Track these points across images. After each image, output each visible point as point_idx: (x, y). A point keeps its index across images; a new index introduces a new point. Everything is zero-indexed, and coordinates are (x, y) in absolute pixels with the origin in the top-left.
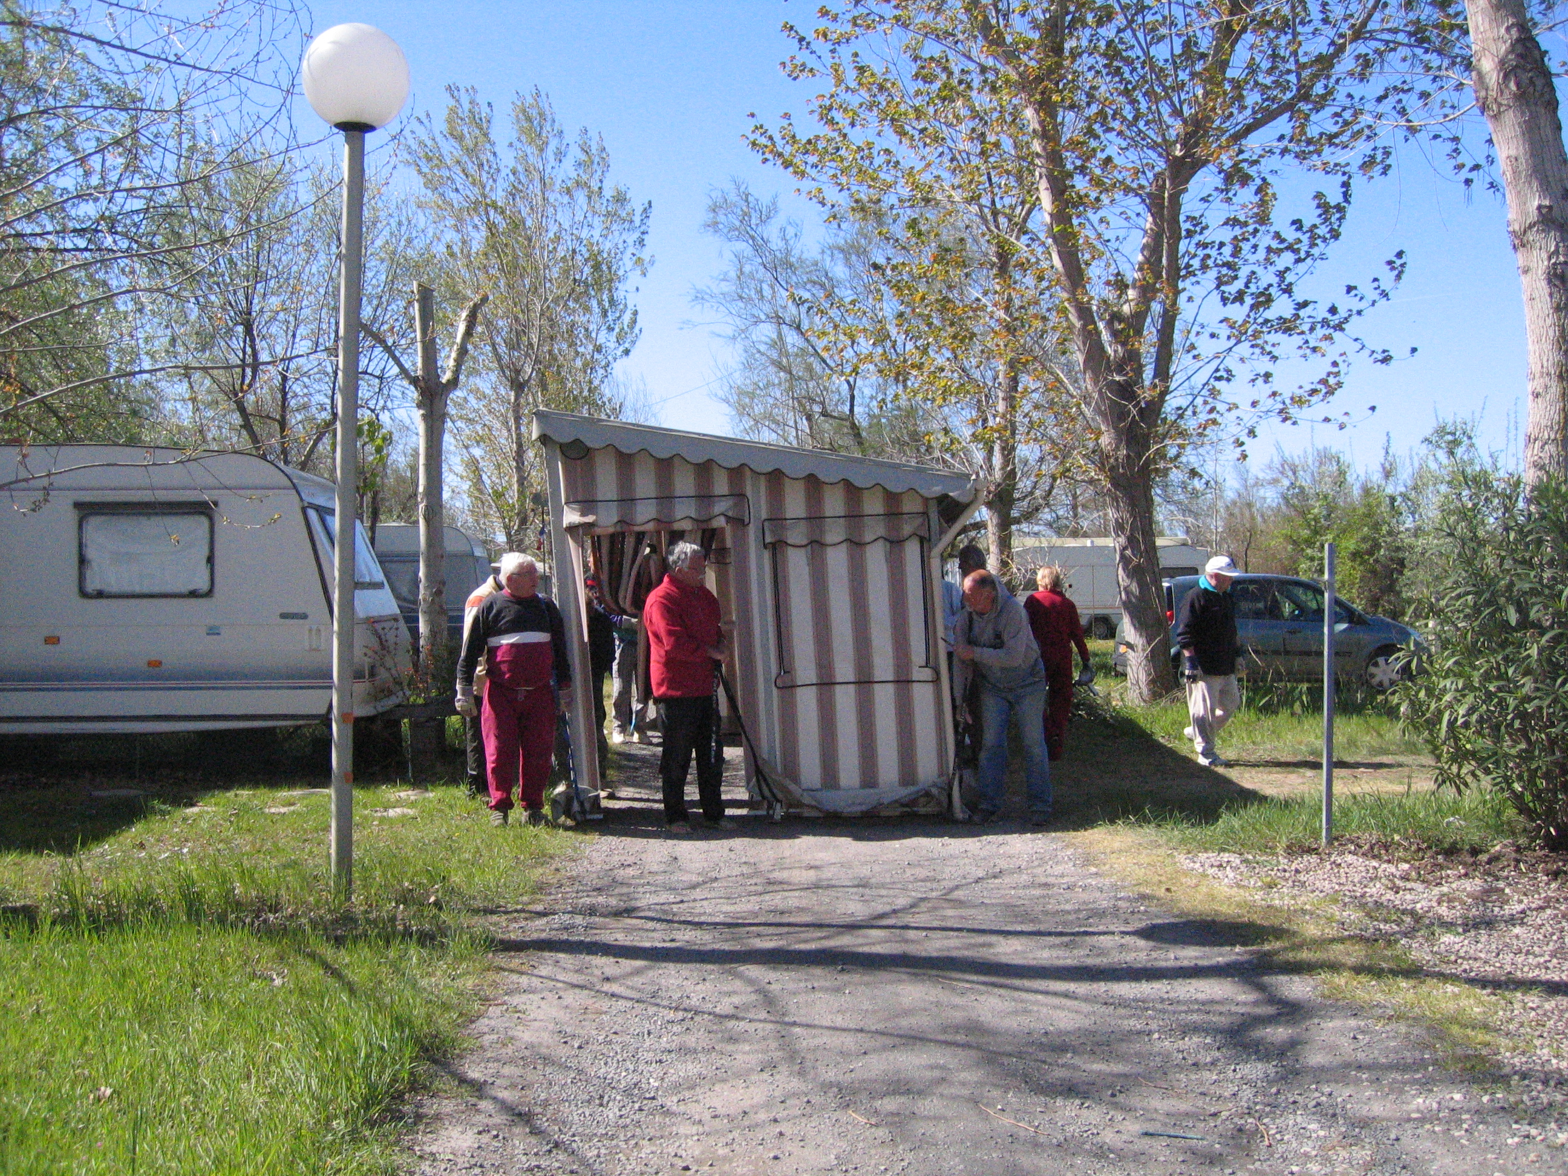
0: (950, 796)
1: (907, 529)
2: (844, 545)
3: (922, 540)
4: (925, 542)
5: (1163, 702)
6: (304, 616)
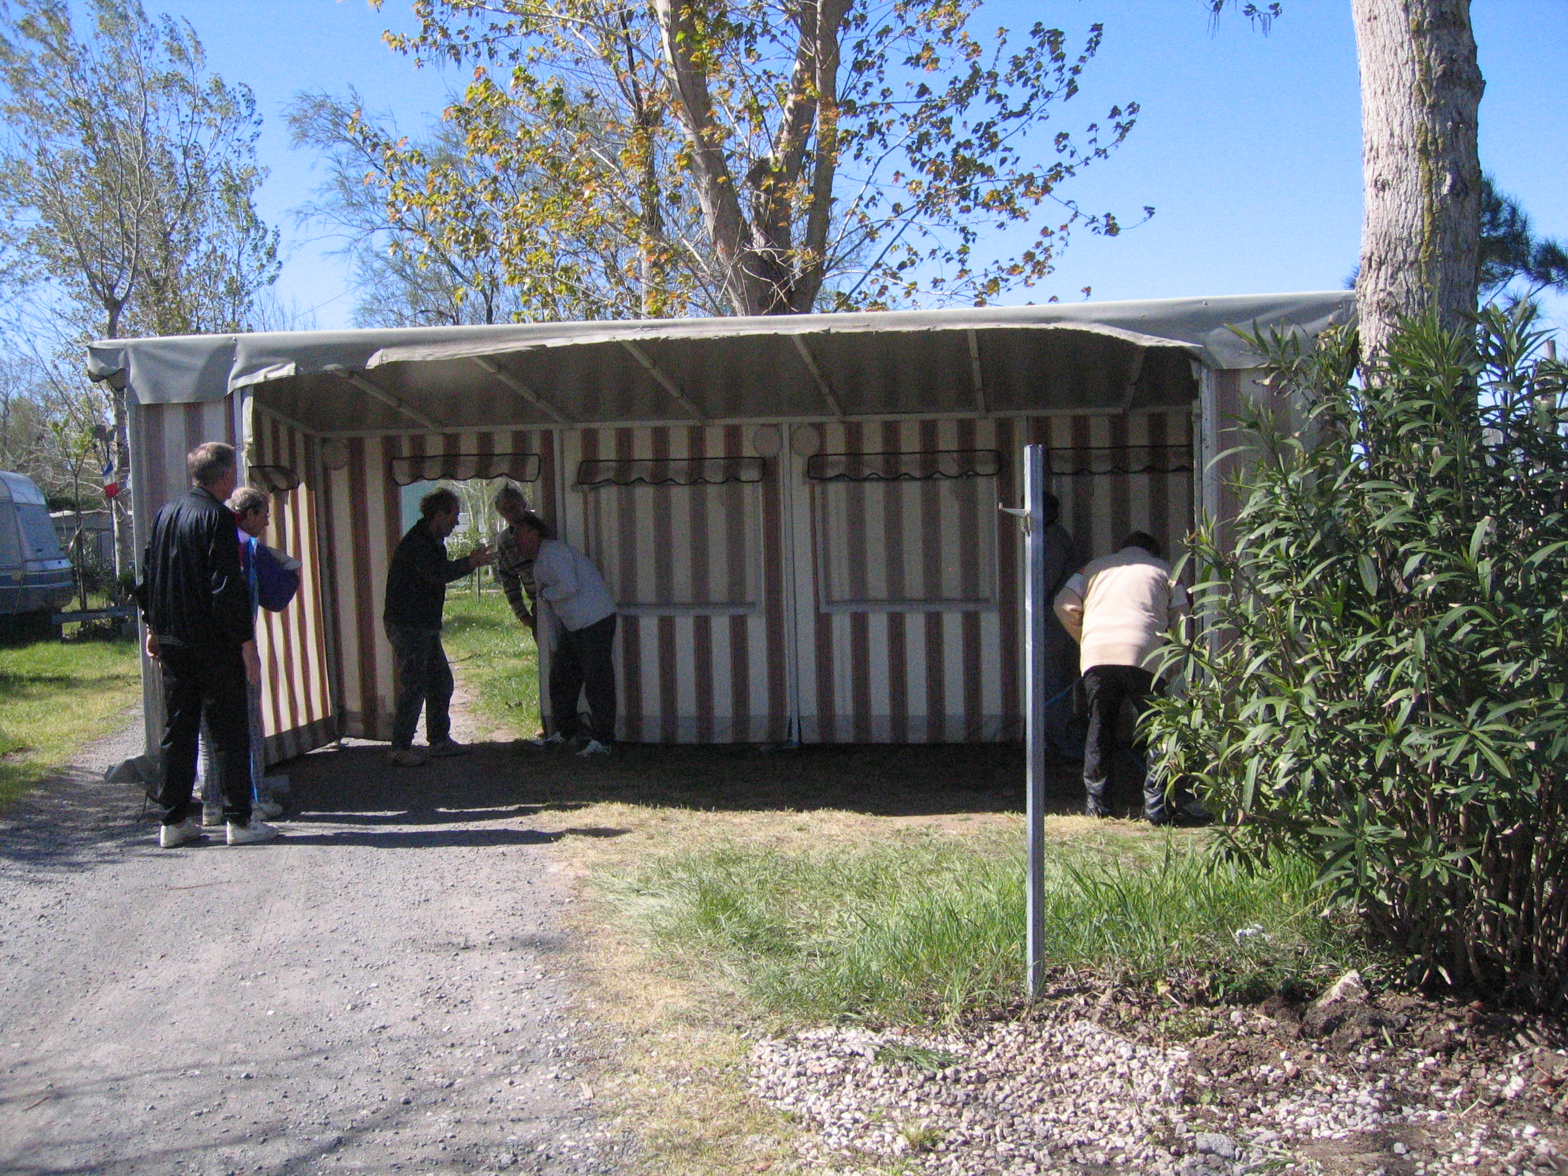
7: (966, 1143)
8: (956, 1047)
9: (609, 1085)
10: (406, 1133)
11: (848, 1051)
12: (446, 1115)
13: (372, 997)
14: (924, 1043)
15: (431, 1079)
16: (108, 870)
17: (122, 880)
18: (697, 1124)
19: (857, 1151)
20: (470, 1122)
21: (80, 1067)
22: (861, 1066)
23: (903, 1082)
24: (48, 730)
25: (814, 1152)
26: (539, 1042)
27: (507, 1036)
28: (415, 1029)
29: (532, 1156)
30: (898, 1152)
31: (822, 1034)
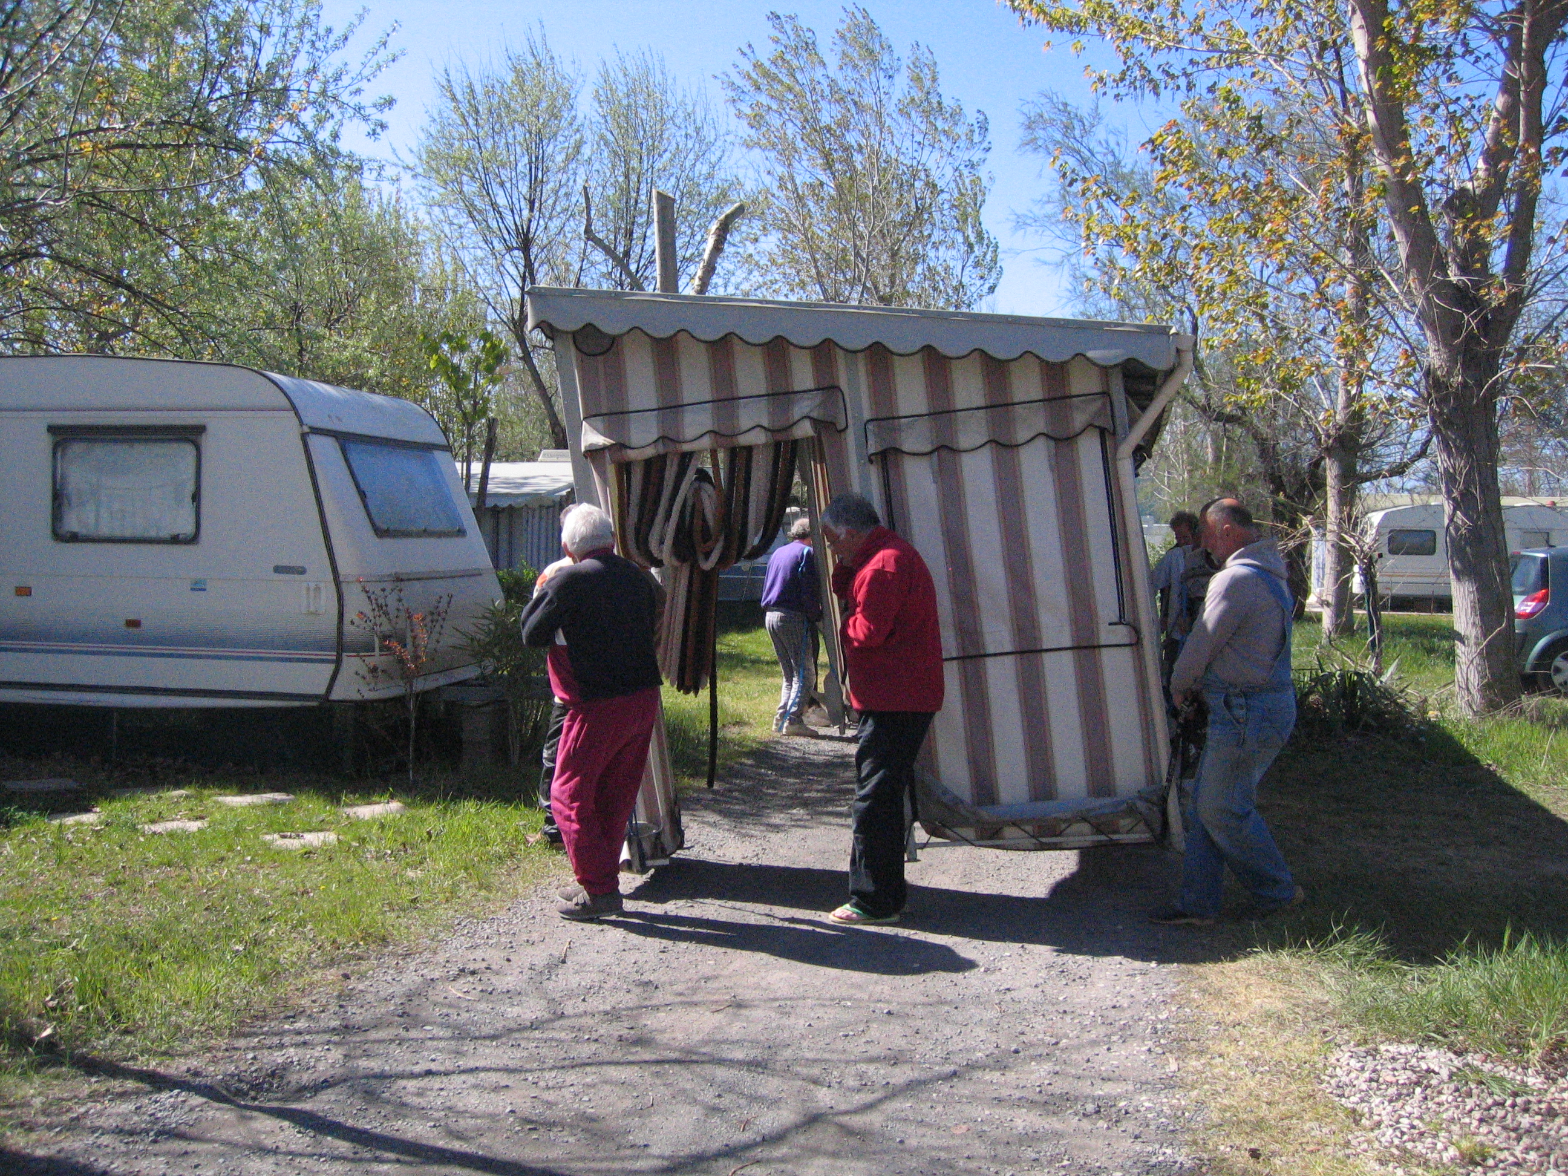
0: (1164, 813)
1: (1079, 419)
2: (988, 446)
3: (1102, 432)
4: (1108, 436)
5: (1501, 715)
6: (302, 571)
7: (1517, 1164)
8: (1534, 1081)
9: (1194, 1063)
10: (1011, 1076)
11: (1424, 1067)
12: (1048, 1066)
13: (1004, 965)
14: (1501, 1070)
15: (1040, 1036)
16: (799, 833)
17: (809, 842)
18: (1264, 1106)
19: (1405, 1151)
20: (1067, 1075)
21: (757, 987)
22: (1434, 1082)
23: (1470, 1103)
24: (762, 708)
25: (1365, 1146)
26: (1140, 1019)
27: (1113, 1012)
28: (1036, 996)
29: (1114, 1109)
30: (1445, 1160)
31: (1403, 1049)
